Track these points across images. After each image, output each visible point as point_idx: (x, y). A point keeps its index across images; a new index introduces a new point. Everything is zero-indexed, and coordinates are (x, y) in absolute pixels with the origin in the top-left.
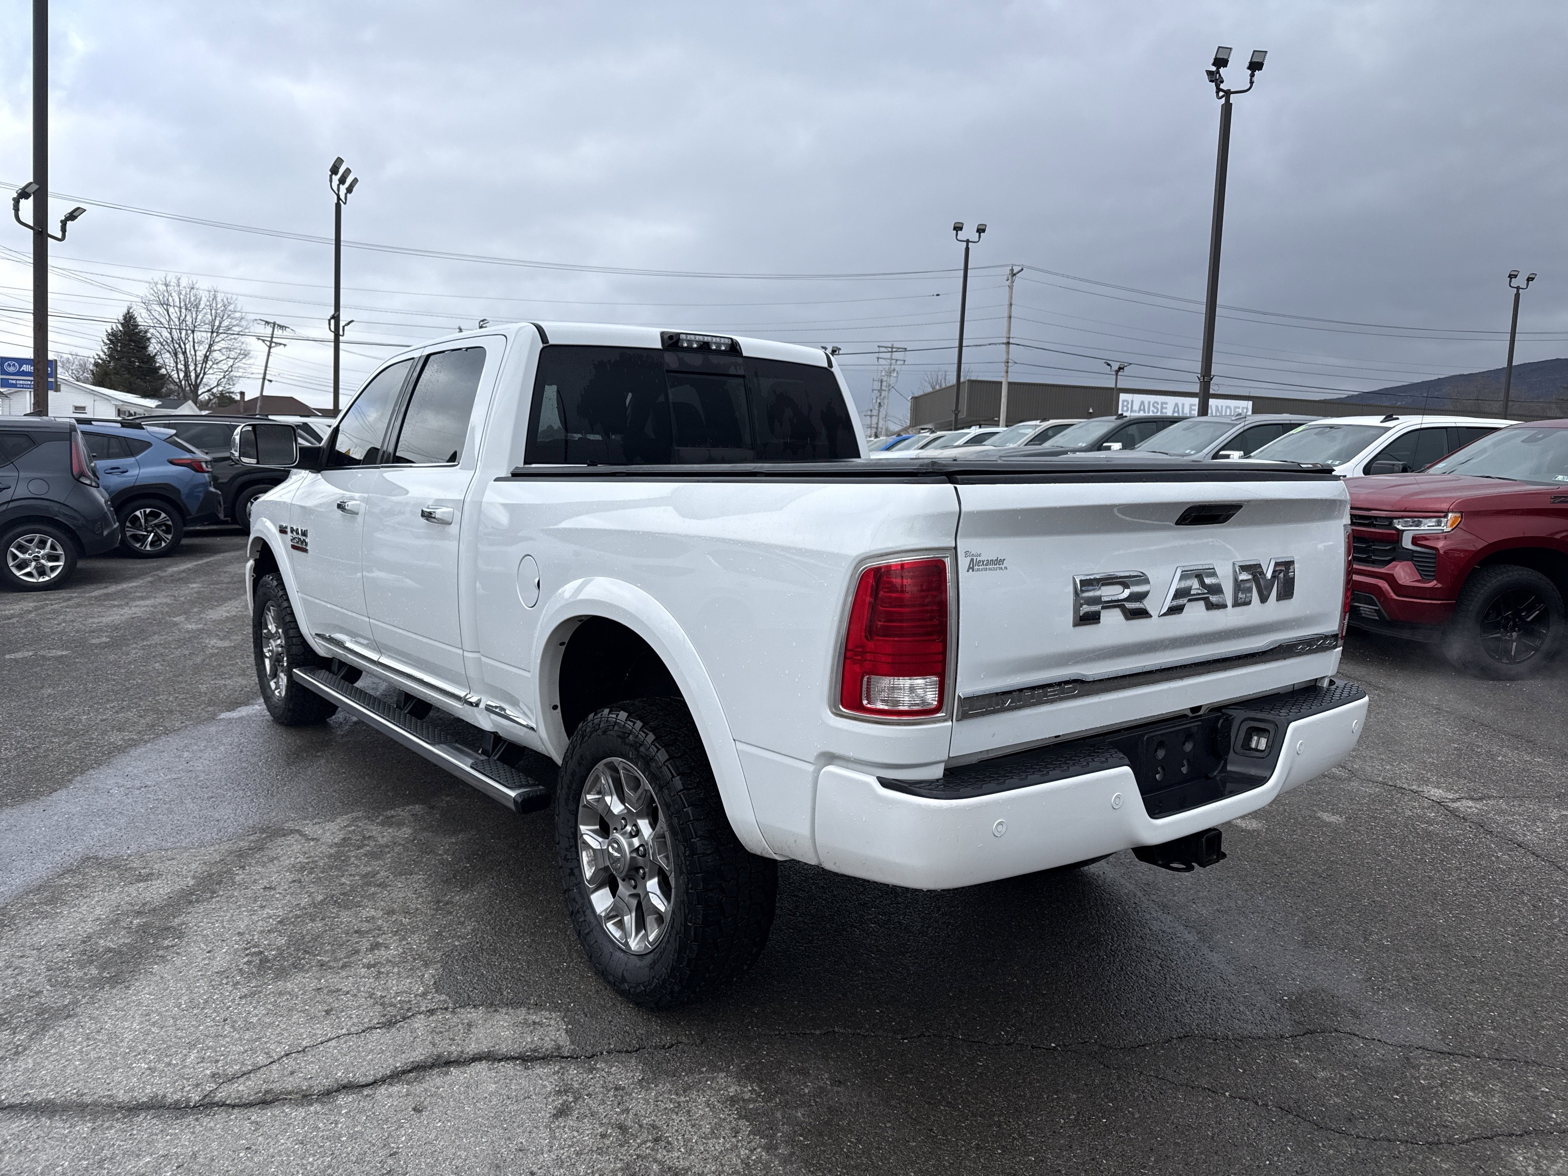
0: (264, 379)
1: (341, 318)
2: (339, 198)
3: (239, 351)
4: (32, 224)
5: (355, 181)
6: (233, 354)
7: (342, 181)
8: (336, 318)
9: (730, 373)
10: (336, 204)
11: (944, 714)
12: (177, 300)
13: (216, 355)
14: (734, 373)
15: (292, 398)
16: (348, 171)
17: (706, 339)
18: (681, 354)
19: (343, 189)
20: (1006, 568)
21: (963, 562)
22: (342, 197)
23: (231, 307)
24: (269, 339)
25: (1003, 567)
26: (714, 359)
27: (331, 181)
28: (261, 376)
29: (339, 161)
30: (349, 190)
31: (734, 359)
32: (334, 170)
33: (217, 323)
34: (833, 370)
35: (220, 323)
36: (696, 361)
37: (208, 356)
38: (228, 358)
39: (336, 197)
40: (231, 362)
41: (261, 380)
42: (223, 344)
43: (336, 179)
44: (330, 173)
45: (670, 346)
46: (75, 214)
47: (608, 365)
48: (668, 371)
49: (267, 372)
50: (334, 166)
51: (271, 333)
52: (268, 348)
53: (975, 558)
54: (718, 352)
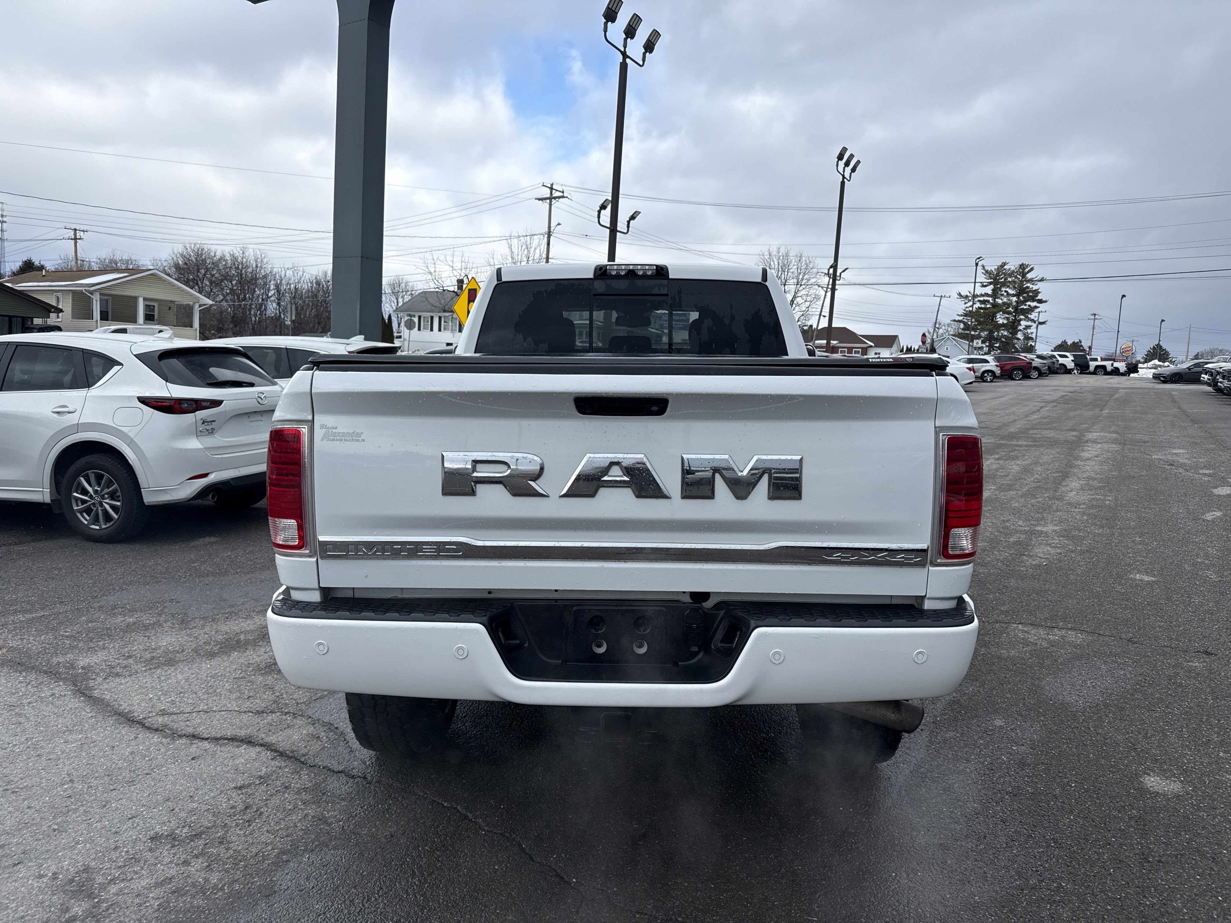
0: (820, 315)
1: (838, 267)
2: (844, 177)
3: (814, 296)
4: (609, 226)
5: (858, 162)
6: (809, 298)
7: (847, 164)
8: (835, 266)
9: (653, 292)
10: (841, 182)
11: (308, 551)
12: (776, 263)
13: (799, 300)
14: (658, 293)
15: (845, 328)
16: (852, 156)
17: (631, 267)
18: (608, 281)
19: (848, 170)
20: (364, 440)
21: (318, 433)
22: (847, 175)
23: (811, 265)
24: (826, 286)
25: (360, 439)
26: (615, 284)
27: (837, 166)
28: (819, 313)
29: (844, 150)
30: (853, 170)
31: (659, 282)
32: (840, 157)
33: (801, 277)
34: (767, 284)
35: (803, 277)
36: (622, 286)
37: (793, 302)
38: (806, 301)
39: (841, 177)
40: (808, 303)
41: (818, 316)
42: (803, 292)
43: (842, 164)
44: (837, 160)
45: (599, 275)
46: (635, 216)
47: (544, 294)
48: (594, 295)
49: (823, 310)
50: (840, 154)
51: (827, 282)
52: (824, 293)
53: (330, 430)
54: (645, 276)
